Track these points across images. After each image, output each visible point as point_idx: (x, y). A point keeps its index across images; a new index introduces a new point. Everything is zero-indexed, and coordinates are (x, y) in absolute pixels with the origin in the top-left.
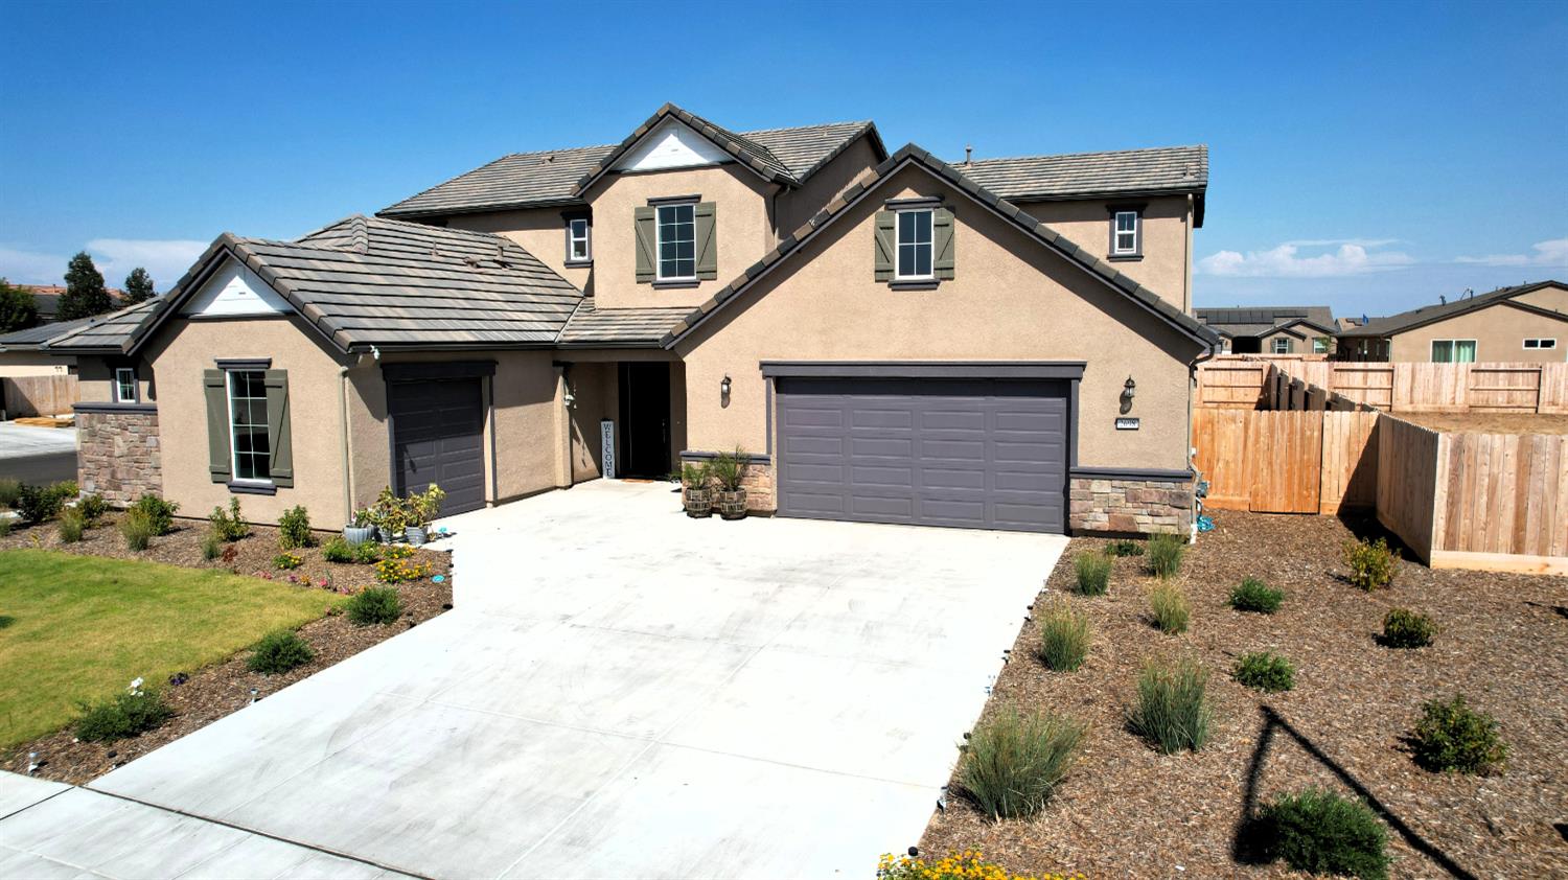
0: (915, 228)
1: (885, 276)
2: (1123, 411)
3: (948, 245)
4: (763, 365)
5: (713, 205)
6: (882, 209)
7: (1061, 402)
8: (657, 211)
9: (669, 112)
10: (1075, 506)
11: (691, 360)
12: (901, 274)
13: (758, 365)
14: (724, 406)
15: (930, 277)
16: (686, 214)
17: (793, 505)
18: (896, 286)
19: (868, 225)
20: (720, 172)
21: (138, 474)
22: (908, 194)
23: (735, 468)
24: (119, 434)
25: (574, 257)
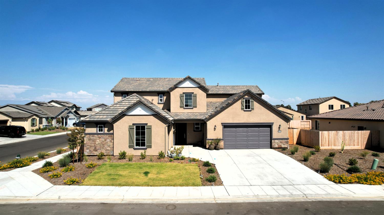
0: (247, 102)
1: (243, 109)
2: (279, 130)
3: (253, 105)
4: (222, 123)
5: (196, 94)
6: (242, 99)
7: (269, 129)
8: (184, 95)
9: (188, 77)
10: (273, 144)
11: (208, 123)
12: (245, 109)
13: (221, 123)
14: (214, 131)
15: (250, 109)
16: (191, 96)
17: (226, 147)
18: (244, 111)
19: (240, 101)
20: (198, 89)
21: (103, 148)
22: (246, 97)
23: (217, 141)
24: (98, 139)
25: (160, 102)
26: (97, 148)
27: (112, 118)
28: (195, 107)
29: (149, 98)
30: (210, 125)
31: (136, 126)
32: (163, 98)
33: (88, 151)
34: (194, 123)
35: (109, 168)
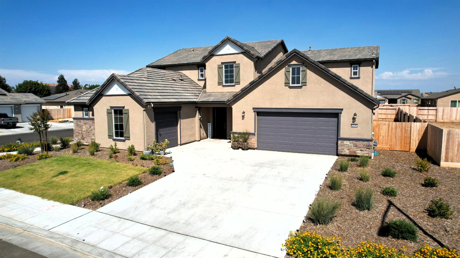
0: (296, 71)
1: (288, 84)
2: (353, 122)
3: (305, 77)
4: (254, 108)
5: (239, 64)
6: (287, 66)
7: (336, 119)
8: (224, 66)
9: (227, 39)
10: (339, 148)
11: (234, 107)
12: (292, 84)
13: (252, 108)
14: (243, 119)
15: (300, 85)
17: (261, 147)
18: (290, 87)
19: (283, 71)
20: (241, 55)
21: (89, 136)
23: (245, 136)
24: (84, 125)
25: (200, 78)
26: (84, 136)
27: (89, 100)
28: (238, 83)
31: (114, 110)
32: (204, 73)
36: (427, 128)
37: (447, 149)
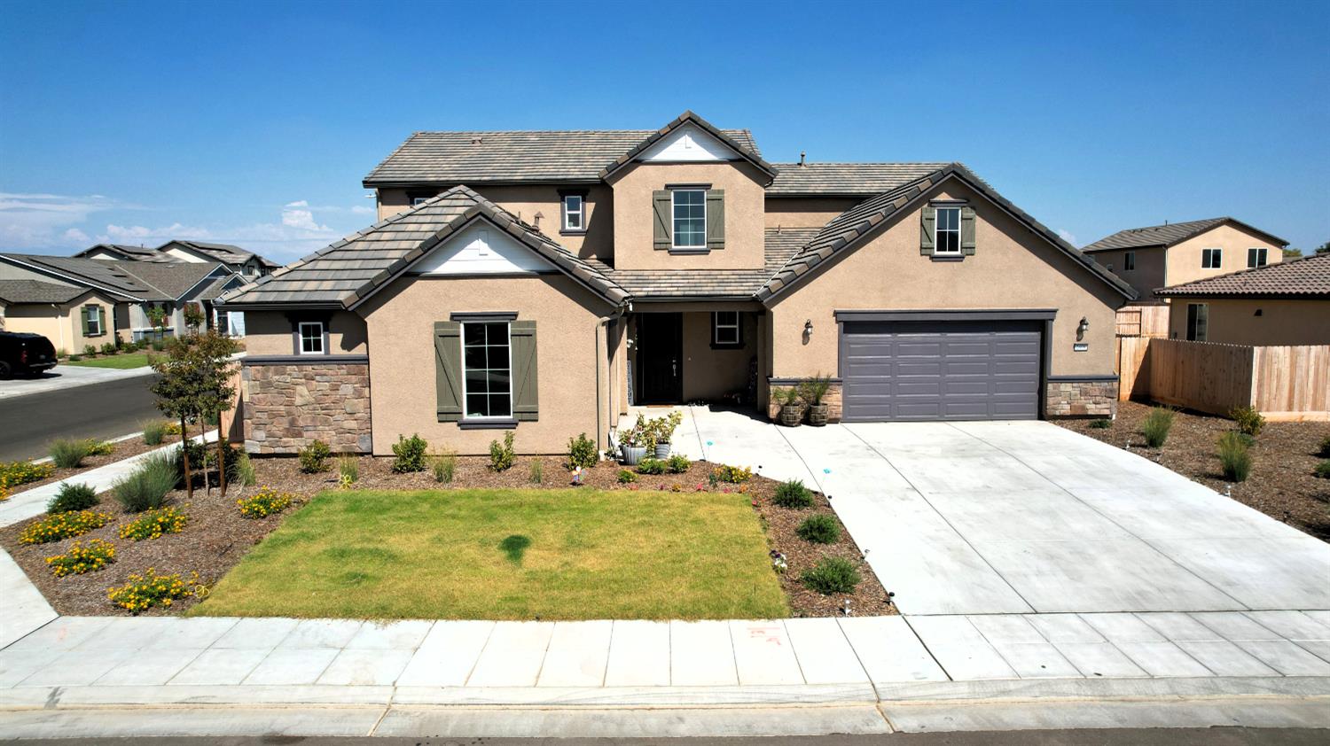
0: (948, 218)
1: (928, 251)
2: (1078, 340)
3: (971, 234)
4: (836, 314)
5: (722, 192)
6: (926, 206)
7: (1036, 335)
8: (672, 194)
9: (689, 118)
10: (1050, 401)
11: (778, 311)
12: (938, 250)
13: (832, 313)
14: (805, 343)
15: (958, 253)
16: (699, 198)
17: (854, 414)
18: (934, 258)
19: (916, 215)
20: (728, 167)
21: (326, 420)
22: (944, 197)
23: (817, 387)
24: (302, 384)
25: (568, 227)
26: (301, 423)
27: (358, 292)
28: (717, 245)
29: (524, 211)
30: (786, 319)
31: (465, 324)
32: (580, 212)
33: (261, 435)
34: (713, 314)
35: (340, 517)
36: (1149, 348)
37: (1260, 386)
